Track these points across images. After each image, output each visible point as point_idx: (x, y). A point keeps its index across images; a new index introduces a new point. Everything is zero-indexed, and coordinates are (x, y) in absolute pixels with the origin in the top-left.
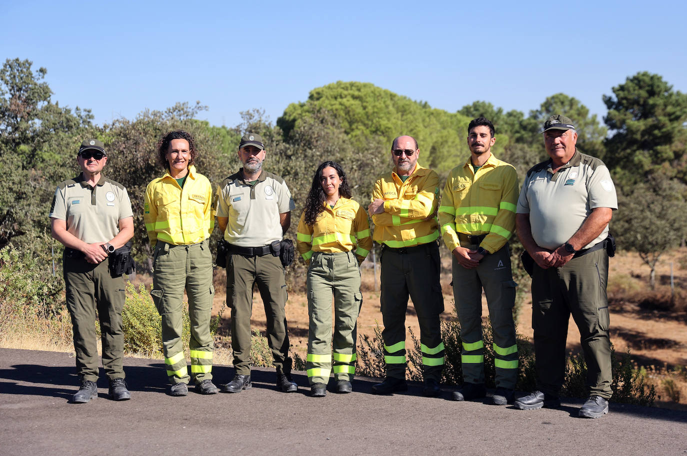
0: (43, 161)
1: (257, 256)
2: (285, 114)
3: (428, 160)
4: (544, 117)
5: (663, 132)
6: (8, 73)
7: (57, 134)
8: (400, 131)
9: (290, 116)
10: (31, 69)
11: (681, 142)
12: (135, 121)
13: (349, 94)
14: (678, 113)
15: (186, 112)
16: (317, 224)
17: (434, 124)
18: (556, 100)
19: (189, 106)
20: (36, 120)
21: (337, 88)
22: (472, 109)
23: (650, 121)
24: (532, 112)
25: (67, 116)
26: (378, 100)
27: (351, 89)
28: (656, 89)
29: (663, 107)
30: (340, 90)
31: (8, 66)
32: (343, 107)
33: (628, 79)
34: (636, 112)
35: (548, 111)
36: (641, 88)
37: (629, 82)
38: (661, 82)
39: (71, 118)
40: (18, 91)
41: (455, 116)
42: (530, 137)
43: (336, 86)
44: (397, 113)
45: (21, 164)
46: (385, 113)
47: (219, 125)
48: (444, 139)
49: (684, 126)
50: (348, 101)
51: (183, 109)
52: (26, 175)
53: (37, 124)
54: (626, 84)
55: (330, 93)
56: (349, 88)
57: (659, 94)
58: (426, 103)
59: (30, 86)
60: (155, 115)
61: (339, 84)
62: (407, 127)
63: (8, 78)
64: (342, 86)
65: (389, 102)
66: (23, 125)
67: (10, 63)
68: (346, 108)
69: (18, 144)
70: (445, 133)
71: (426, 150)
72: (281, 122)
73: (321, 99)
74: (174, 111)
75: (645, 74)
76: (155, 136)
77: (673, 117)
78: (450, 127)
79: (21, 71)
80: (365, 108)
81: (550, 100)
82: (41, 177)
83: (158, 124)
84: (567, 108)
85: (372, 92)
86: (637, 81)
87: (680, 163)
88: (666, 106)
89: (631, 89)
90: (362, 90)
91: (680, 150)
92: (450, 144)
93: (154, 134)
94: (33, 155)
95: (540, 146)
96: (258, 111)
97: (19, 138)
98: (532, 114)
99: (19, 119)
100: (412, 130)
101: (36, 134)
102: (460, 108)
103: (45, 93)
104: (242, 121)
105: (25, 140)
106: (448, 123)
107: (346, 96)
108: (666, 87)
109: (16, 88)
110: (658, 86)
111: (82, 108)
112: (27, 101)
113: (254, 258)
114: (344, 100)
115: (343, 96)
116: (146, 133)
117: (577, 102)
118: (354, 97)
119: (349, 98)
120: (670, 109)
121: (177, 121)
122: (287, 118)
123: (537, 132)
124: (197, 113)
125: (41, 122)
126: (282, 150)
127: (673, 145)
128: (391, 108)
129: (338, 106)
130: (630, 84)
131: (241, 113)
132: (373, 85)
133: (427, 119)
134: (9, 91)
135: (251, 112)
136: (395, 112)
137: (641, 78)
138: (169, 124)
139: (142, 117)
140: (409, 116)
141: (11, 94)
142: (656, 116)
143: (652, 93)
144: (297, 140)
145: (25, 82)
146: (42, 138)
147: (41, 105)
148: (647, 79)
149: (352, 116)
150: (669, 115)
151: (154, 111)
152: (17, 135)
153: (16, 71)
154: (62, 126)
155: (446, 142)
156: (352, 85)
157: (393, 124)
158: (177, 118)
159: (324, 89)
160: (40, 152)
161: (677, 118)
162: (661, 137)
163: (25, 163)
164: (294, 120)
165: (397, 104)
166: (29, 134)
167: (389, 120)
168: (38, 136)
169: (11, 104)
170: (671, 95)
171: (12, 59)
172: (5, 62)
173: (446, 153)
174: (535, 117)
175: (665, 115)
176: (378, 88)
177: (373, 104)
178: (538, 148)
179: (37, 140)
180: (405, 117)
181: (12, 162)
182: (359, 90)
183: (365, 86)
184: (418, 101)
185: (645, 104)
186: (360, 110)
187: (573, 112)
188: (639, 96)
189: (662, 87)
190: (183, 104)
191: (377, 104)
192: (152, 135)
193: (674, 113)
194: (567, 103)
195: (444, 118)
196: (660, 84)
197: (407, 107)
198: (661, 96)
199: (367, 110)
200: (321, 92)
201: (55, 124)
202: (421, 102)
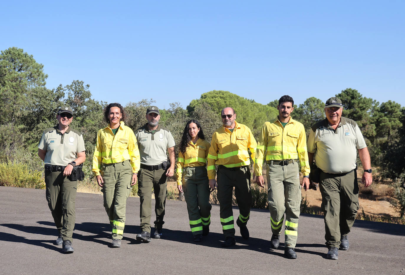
0: (87, 124)
1: (155, 170)
2: (190, 104)
3: (253, 126)
4: (305, 108)
5: (357, 115)
6: (74, 86)
7: (93, 112)
8: (241, 113)
9: (192, 105)
10: (83, 85)
11: (365, 120)
12: (125, 107)
13: (219, 96)
14: (364, 107)
15: (146, 104)
16: (187, 153)
17: (256, 110)
18: (311, 100)
19: (148, 101)
20: (85, 106)
21: (213, 93)
22: (274, 103)
23: (352, 110)
24: (300, 105)
25: (97, 105)
26: (232, 99)
27: (220, 94)
28: (355, 96)
29: (358, 104)
30: (215, 94)
31: (74, 83)
32: (216, 102)
33: (342, 91)
34: (346, 106)
35: (307, 105)
36: (348, 95)
37: (343, 92)
38: (357, 93)
39: (99, 106)
40: (77, 94)
41: (265, 106)
42: (299, 116)
43: (213, 92)
44: (240, 105)
45: (78, 125)
46: (234, 105)
47: (162, 109)
48: (260, 116)
49: (367, 113)
50: (218, 99)
51: (145, 102)
52: (80, 130)
53: (85, 108)
54: (341, 94)
55: (210, 95)
56: (219, 93)
57: (356, 99)
58: (253, 100)
59: (82, 92)
60: (133, 104)
61: (214, 91)
62: (244, 111)
63: (74, 88)
64: (216, 92)
65: (236, 100)
66: (79, 108)
67: (75, 82)
68: (217, 102)
69: (77, 116)
70: (260, 114)
71: (252, 121)
72: (188, 108)
73: (206, 98)
74: (141, 103)
75: (350, 89)
76: (134, 114)
77: (362, 108)
78: (263, 111)
79: (79, 85)
80: (225, 102)
81: (308, 100)
82: (86, 130)
83: (135, 108)
84: (316, 104)
85: (229, 95)
86: (347, 92)
87: (365, 129)
88: (359, 104)
89: (344, 96)
90: (224, 94)
91: (365, 123)
92: (263, 118)
93: (133, 113)
94: (83, 121)
95: (304, 120)
96: (177, 103)
97: (78, 114)
98: (300, 106)
99: (77, 106)
100: (246, 112)
101: (84, 112)
102: (269, 103)
103: (88, 95)
104: (170, 107)
105: (79, 115)
106: (262, 109)
107: (217, 97)
108: (359, 95)
109: (77, 93)
110: (356, 95)
111: (103, 101)
112: (81, 98)
113: (154, 170)
114: (217, 98)
115: (216, 96)
116: (130, 112)
117: (321, 101)
118: (221, 98)
119: (219, 97)
120: (361, 105)
121: (143, 107)
122: (191, 106)
123: (303, 114)
124: (151, 104)
125: (86, 107)
126: (187, 120)
127: (362, 121)
128: (237, 103)
129: (214, 101)
130: (343, 94)
131: (170, 104)
132: (229, 92)
133: (253, 107)
134: (74, 94)
135: (174, 103)
136: (239, 104)
137: (348, 91)
138: (139, 108)
139: (128, 105)
140: (245, 106)
141: (75, 95)
142: (354, 108)
143: (353, 98)
144: (193, 116)
145: (80, 90)
146: (87, 114)
147: (87, 100)
148: (351, 92)
149: (219, 106)
150: (360, 107)
151: (133, 103)
152: (76, 112)
153: (77, 85)
154: (95, 109)
155: (261, 117)
156: (220, 92)
157: (238, 109)
158: (143, 106)
159: (208, 94)
160: (85, 120)
161: (364, 109)
162: (357, 117)
163: (79, 124)
164: (194, 107)
165: (240, 101)
166: (81, 112)
167: (236, 108)
168: (85, 113)
169: (74, 99)
170: (361, 99)
171: (75, 80)
172: (73, 82)
173: (261, 122)
174: (302, 107)
175: (358, 108)
176: (231, 93)
177: (229, 101)
178: (303, 121)
179: (84, 114)
180: (243, 107)
181: (74, 124)
182: (223, 94)
183: (226, 92)
184: (250, 100)
185: (350, 103)
186: (223, 103)
187: (318, 105)
188: (347, 99)
189: (357, 95)
190: (145, 100)
191: (231, 100)
192: (132, 113)
193: (363, 107)
194: (316, 101)
195: (260, 107)
196: (357, 94)
197: (244, 102)
198: (357, 99)
199: (226, 103)
200: (206, 95)
201: (92, 108)
202: (251, 100)
